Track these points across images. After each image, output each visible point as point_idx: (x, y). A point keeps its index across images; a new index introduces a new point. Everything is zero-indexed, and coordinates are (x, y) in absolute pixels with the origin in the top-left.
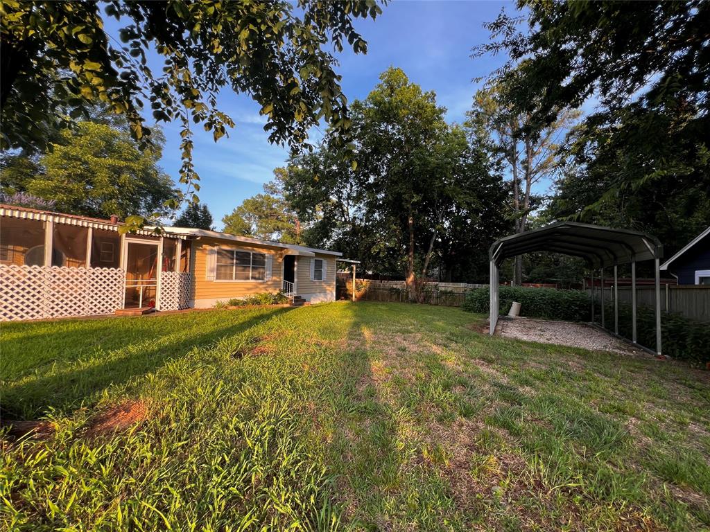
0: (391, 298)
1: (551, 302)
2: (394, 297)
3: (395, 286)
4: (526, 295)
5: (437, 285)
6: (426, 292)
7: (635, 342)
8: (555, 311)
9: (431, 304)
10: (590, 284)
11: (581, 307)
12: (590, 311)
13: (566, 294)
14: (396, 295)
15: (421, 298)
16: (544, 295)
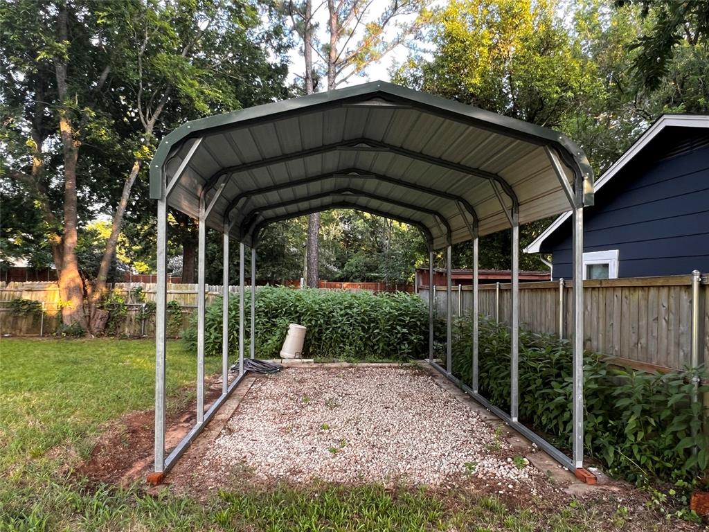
0: (14, 326)
1: (363, 321)
2: (24, 324)
3: (26, 297)
4: (316, 307)
5: (140, 289)
6: (112, 306)
7: (515, 419)
8: (369, 338)
9: (123, 337)
10: (426, 282)
11: (412, 327)
12: (426, 334)
13: (388, 303)
14: (31, 319)
15: (98, 324)
16: (351, 306)
